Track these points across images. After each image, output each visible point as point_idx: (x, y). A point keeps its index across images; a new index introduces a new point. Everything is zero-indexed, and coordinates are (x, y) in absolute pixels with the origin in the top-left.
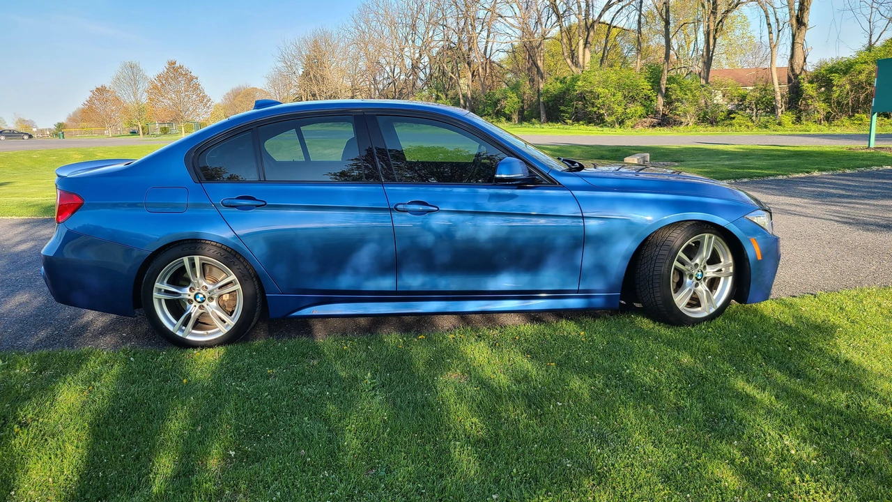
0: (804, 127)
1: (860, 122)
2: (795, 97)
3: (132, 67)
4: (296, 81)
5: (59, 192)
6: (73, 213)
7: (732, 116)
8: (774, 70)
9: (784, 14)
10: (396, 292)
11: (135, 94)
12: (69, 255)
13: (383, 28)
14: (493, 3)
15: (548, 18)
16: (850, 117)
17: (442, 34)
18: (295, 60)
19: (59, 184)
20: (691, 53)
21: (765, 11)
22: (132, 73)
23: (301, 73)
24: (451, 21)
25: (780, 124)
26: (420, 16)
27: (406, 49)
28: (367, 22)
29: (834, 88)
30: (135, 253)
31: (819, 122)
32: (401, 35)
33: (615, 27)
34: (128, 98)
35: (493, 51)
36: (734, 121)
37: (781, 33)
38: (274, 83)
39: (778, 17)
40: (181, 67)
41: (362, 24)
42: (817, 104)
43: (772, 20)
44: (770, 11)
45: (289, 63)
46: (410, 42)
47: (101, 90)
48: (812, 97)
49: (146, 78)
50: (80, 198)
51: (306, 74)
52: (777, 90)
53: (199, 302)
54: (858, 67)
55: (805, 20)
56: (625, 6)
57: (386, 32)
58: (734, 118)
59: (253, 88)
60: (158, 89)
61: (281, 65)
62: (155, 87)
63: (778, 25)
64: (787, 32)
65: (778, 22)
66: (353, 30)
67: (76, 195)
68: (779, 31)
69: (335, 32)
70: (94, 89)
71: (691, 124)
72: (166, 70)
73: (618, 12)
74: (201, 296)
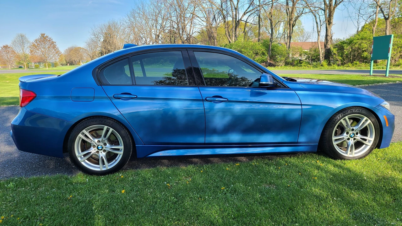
0: (332, 67)
1: (356, 65)
2: (328, 55)
3: (22, 36)
4: (100, 44)
5: (21, 90)
6: (30, 101)
7: (301, 62)
8: (319, 42)
9: (323, 18)
10: (205, 144)
11: (23, 49)
12: (27, 124)
13: (142, 21)
14: (193, 11)
15: (218, 18)
16: (352, 63)
17: (170, 24)
18: (100, 35)
19: (21, 86)
20: (277, 35)
21: (315, 16)
22: (22, 39)
23: (102, 41)
24: (174, 19)
25: (322, 65)
26: (159, 15)
27: (153, 30)
28: (134, 18)
29: (345, 50)
30: (65, 124)
31: (338, 65)
32: (150, 24)
33: (248, 22)
34: (19, 51)
35: (194, 32)
36: (302, 64)
37: (322, 26)
38: (89, 45)
39: (321, 19)
40: (47, 37)
41: (132, 19)
42: (337, 57)
43: (318, 21)
44: (317, 16)
45: (97, 36)
46: (155, 27)
47: (6, 47)
48: (335, 54)
49: (29, 42)
50: (34, 93)
51: (105, 41)
52: (321, 51)
53: (101, 150)
54: (355, 41)
55: (331, 21)
56: (252, 13)
57: (144, 22)
58: (302, 63)
59: (79, 47)
60: (35, 47)
61: (93, 37)
62: (34, 45)
63: (321, 23)
64: (324, 26)
65: (321, 22)
66: (127, 21)
67: (32, 91)
68: (321, 26)
69: (119, 23)
70: (3, 46)
71: (283, 65)
72: (40, 37)
73: (249, 16)
74: (99, 146)
